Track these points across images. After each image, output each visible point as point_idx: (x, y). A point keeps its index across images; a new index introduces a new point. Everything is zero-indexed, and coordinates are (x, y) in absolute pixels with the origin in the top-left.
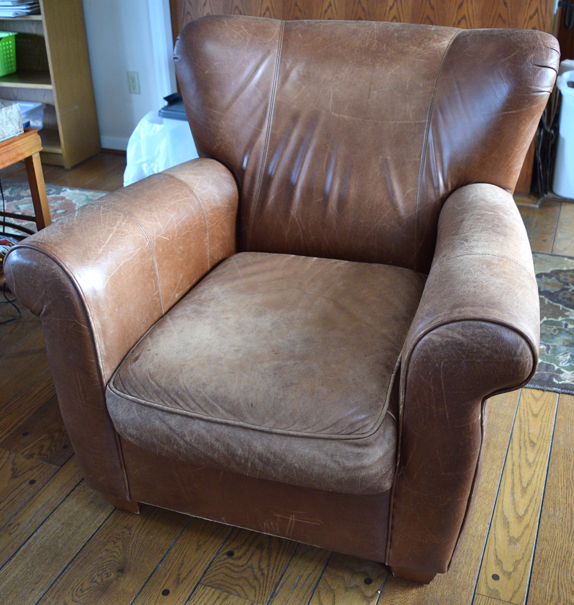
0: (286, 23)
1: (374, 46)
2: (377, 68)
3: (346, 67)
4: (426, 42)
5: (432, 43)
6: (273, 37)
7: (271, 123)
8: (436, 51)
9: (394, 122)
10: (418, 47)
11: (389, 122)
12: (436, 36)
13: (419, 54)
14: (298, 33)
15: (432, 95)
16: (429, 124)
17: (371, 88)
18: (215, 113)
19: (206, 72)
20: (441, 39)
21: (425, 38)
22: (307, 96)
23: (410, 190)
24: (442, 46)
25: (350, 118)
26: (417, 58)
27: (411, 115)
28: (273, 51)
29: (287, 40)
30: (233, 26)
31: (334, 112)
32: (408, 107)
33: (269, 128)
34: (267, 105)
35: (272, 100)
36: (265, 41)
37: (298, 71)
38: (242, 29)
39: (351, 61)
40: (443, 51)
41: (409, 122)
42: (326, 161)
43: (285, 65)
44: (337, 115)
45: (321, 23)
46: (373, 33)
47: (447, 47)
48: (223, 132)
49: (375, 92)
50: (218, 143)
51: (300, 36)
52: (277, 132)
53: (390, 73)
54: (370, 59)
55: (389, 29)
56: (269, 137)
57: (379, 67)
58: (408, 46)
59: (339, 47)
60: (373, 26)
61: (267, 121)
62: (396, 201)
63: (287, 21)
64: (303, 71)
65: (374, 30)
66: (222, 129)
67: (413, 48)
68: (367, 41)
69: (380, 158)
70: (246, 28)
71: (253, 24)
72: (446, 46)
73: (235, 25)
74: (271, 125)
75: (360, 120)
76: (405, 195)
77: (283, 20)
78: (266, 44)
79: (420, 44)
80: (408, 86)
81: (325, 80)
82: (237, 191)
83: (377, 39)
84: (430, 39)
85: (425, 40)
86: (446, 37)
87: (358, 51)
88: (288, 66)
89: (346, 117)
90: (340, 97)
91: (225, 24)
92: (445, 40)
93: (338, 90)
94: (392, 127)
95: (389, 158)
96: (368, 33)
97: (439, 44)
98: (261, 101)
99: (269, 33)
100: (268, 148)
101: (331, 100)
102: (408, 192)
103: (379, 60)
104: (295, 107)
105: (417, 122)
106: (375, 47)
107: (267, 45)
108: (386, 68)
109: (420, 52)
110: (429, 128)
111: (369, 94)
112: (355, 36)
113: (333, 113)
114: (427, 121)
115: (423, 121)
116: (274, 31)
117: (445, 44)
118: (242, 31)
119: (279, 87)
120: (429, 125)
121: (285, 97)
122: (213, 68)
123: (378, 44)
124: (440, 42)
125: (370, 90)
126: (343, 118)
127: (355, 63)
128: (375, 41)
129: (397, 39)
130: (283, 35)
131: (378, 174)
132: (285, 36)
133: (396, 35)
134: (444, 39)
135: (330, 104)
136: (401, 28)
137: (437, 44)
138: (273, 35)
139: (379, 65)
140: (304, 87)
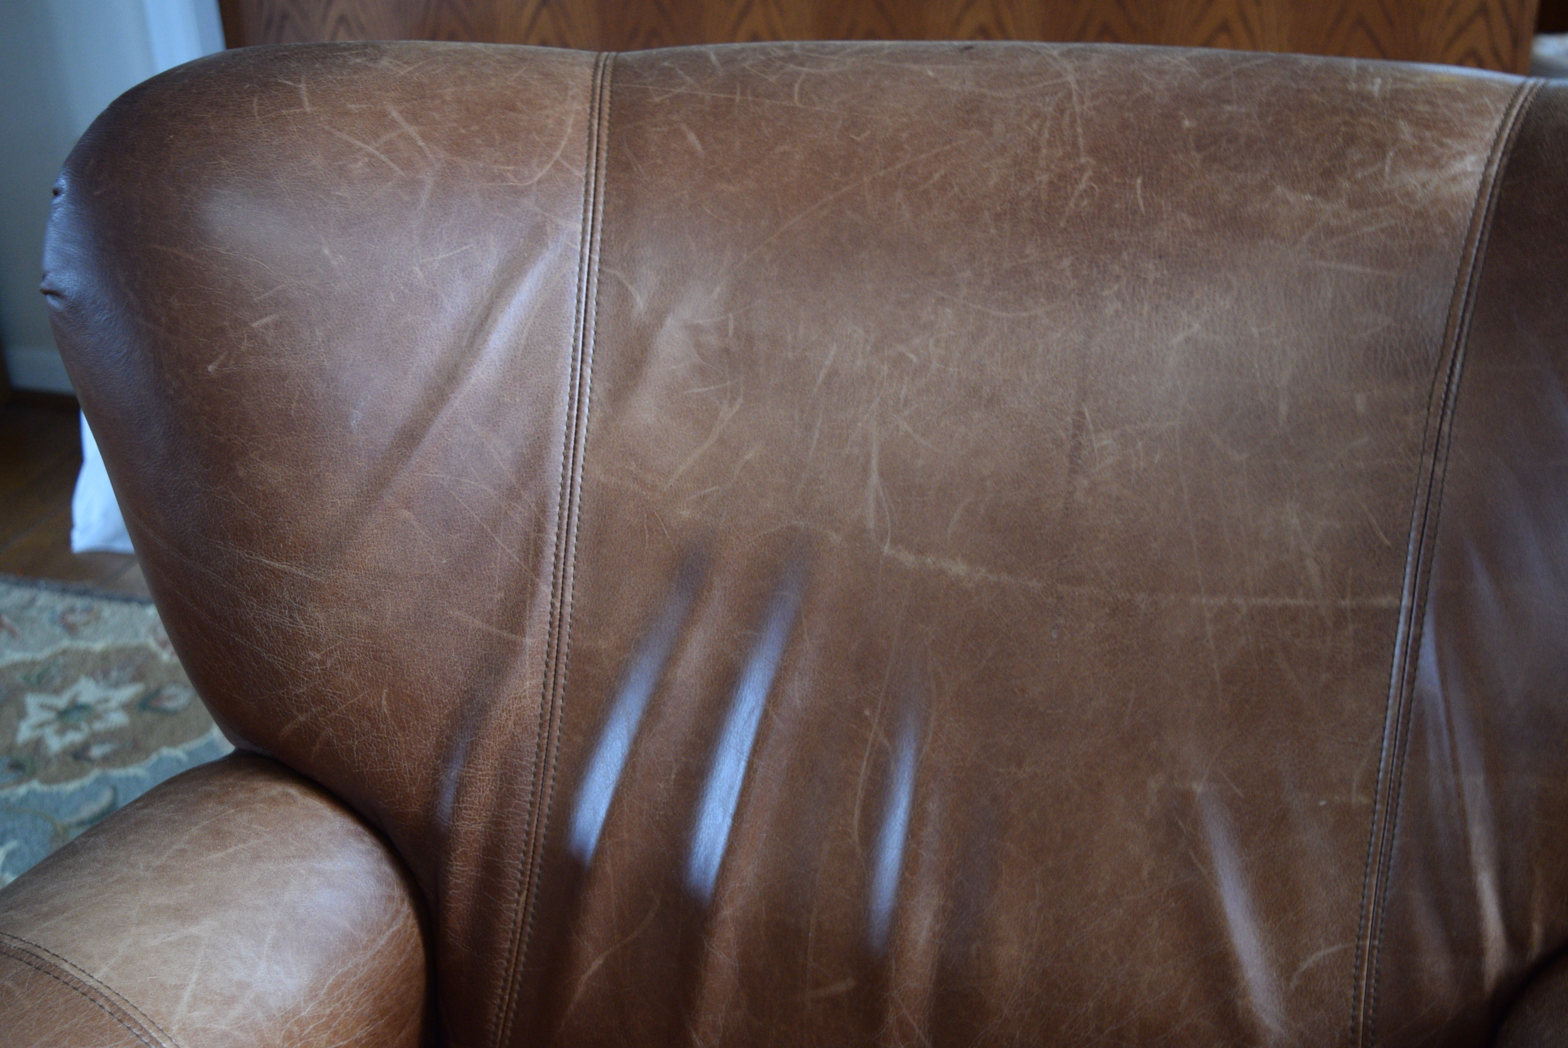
0: (618, 69)
1: (1082, 186)
2: (1111, 308)
3: (941, 301)
4: (1362, 164)
5: (1394, 171)
6: (557, 154)
7: (568, 598)
8: (1421, 215)
9: (1221, 601)
10: (1321, 193)
11: (1194, 600)
12: (1406, 130)
13: (1330, 232)
14: (684, 127)
15: (1429, 461)
16: (1417, 618)
17: (1081, 414)
18: (273, 571)
19: (210, 368)
20: (1438, 150)
21: (1351, 140)
22: (749, 456)
23: (1320, 954)
24: (1455, 189)
25: (982, 572)
26: (1322, 256)
27: (1312, 568)
28: (557, 228)
29: (627, 167)
30: (347, 113)
31: (895, 541)
32: (1295, 521)
33: (557, 622)
34: (543, 509)
35: (568, 485)
36: (513, 182)
37: (695, 330)
38: (393, 125)
39: (968, 274)
40: (1461, 217)
41: (1301, 602)
42: (860, 794)
43: (624, 297)
44: (908, 559)
45: (791, 67)
46: (1067, 118)
47: (1481, 193)
48: (322, 663)
49: (1107, 440)
50: (300, 710)
51: (692, 138)
52: (602, 644)
53: (1181, 337)
54: (1066, 263)
55: (1146, 89)
56: (562, 669)
57: (1119, 305)
58: (1265, 188)
59: (899, 195)
60: (1059, 75)
61: (546, 590)
62: (1249, 1011)
63: (623, 55)
64: (721, 328)
65: (1069, 96)
66: (316, 646)
67: (1291, 197)
68: (1042, 163)
69: (1154, 785)
70: (414, 117)
71: (449, 93)
72: (1471, 186)
73: (352, 107)
74: (568, 610)
75: (1035, 585)
76: (1295, 982)
77: (605, 46)
78: (520, 193)
79: (1327, 174)
80: (1283, 408)
81: (833, 374)
82: (416, 931)
83: (1093, 151)
84: (1379, 147)
85: (1355, 155)
86: (1462, 135)
87: (998, 217)
88: (640, 303)
89: (959, 568)
90: (920, 463)
91: (300, 105)
92: (1461, 155)
93: (905, 427)
94: (1210, 629)
95: (1198, 788)
96: (1036, 115)
97: (1435, 178)
98: (512, 494)
99: (535, 136)
100: (557, 723)
101: (874, 479)
102: (1307, 964)
103: (1116, 268)
104: (686, 513)
105: (1346, 603)
106: (1089, 192)
107: (528, 203)
108: (1157, 307)
109: (1333, 222)
110: (1418, 639)
111: (1078, 447)
112: (976, 132)
113: (886, 549)
114: (1406, 602)
115: (1384, 601)
116: (560, 122)
117: (1465, 174)
118: (393, 135)
119: (598, 414)
120: (1420, 624)
121: (633, 467)
122: (245, 345)
123: (1100, 178)
124: (1436, 164)
125: (1079, 426)
126: (942, 572)
127: (987, 282)
128: (1083, 160)
129: (1199, 148)
130: (605, 139)
131: (1145, 873)
132: (615, 147)
133: (1187, 123)
134: (1456, 145)
135: (871, 503)
136: (1205, 85)
137: (1423, 174)
138: (553, 145)
139: (1118, 295)
140: (727, 413)
